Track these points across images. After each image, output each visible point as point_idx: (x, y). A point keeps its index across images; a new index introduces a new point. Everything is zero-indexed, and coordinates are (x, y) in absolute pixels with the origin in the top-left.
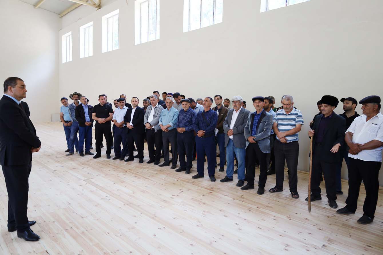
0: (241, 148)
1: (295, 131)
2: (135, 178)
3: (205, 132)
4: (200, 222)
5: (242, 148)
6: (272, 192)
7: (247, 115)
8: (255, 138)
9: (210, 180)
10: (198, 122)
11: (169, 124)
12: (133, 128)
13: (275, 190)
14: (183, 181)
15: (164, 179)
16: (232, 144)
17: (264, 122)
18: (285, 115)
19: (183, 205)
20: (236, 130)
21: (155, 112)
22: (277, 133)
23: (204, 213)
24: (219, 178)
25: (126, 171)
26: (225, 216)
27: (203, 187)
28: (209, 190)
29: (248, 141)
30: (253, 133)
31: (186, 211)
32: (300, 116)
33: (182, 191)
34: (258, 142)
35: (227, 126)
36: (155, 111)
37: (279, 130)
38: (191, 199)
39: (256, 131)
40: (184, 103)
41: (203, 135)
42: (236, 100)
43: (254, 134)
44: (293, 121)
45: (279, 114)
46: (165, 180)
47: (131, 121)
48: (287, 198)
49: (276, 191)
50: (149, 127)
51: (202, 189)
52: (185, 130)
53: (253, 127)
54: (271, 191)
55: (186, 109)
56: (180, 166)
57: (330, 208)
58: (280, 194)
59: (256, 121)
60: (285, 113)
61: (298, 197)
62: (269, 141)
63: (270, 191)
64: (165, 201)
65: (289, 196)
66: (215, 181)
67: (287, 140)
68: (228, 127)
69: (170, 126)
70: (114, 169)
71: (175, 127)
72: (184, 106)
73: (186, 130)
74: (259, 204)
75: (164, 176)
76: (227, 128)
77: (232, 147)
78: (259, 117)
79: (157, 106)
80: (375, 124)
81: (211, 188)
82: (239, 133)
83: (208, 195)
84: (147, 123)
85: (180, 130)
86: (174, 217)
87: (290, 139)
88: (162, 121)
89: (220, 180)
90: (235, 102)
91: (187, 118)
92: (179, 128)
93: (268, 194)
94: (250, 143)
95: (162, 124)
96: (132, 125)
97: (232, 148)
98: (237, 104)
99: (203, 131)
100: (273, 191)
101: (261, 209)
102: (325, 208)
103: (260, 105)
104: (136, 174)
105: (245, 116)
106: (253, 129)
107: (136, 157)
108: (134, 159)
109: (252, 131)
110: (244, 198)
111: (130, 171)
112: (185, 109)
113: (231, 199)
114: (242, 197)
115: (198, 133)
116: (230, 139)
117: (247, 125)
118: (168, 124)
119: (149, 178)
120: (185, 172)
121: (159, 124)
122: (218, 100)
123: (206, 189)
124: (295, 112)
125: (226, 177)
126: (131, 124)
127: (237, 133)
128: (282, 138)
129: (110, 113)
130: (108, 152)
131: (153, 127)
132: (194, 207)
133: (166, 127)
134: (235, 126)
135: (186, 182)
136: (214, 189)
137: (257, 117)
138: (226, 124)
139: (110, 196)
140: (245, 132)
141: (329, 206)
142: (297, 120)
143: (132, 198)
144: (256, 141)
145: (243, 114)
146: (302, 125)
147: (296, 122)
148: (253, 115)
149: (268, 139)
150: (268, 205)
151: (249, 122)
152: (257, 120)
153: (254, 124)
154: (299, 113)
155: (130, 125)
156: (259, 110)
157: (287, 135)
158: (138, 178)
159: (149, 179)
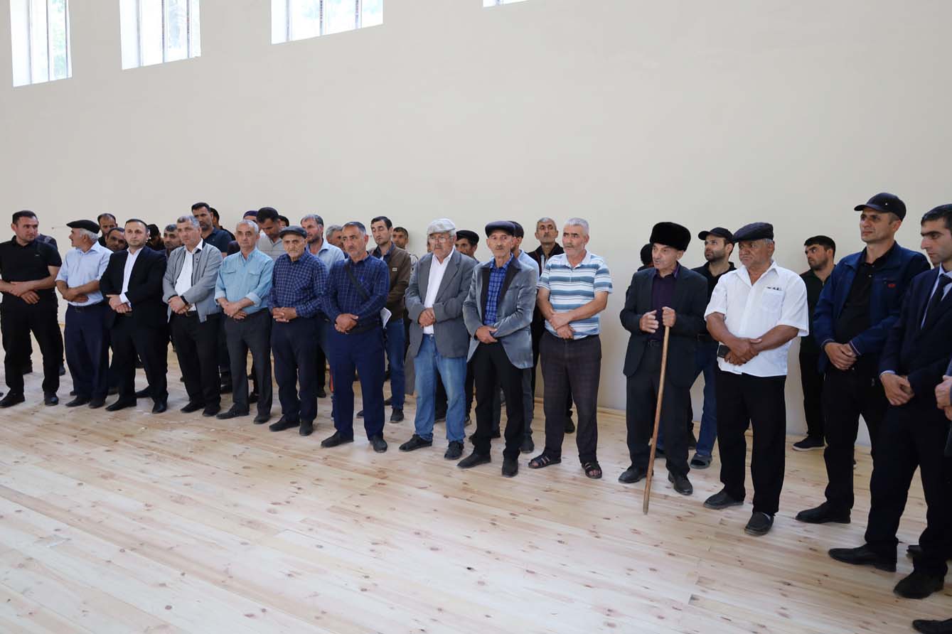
0: (456, 358)
1: (594, 309)
2: (148, 461)
3: (357, 317)
4: (367, 577)
5: (458, 358)
6: (536, 467)
7: (469, 269)
8: (496, 330)
9: (372, 447)
10: (334, 291)
11: (248, 296)
12: (131, 310)
13: (545, 462)
14: (296, 456)
15: (240, 455)
16: (430, 347)
17: (517, 287)
18: (569, 268)
19: (310, 530)
20: (442, 311)
21: (196, 265)
22: (549, 315)
23: (374, 547)
24: (395, 441)
25: (116, 441)
26: (432, 549)
27: (355, 470)
28: (376, 476)
29: (476, 337)
30: (489, 317)
31: (321, 547)
32: (605, 272)
33: (299, 489)
34: (503, 340)
35: (416, 300)
36: (196, 262)
37: (554, 307)
38: (328, 509)
39: (496, 312)
40: (290, 238)
41: (351, 327)
42: (439, 230)
43: (490, 320)
44: (589, 284)
45: (554, 267)
46: (242, 458)
47: (125, 288)
48: (575, 479)
49: (548, 464)
50: (181, 309)
51: (354, 475)
52: (295, 315)
53: (487, 301)
54: (536, 464)
55: (297, 254)
56: (282, 415)
57: (677, 495)
58: (557, 469)
59: (494, 286)
60: (567, 264)
61: (599, 476)
62: (530, 337)
63: (531, 465)
64: (251, 523)
65: (579, 474)
66: (385, 449)
67: (574, 333)
68: (420, 303)
69: (251, 304)
70: (75, 436)
71: (266, 306)
72: (291, 245)
73: (298, 314)
74: (514, 503)
75: (238, 448)
76: (416, 305)
77: (431, 354)
78: (504, 275)
79: (200, 246)
80: (774, 289)
81: (379, 472)
82: (450, 318)
83: (375, 491)
84: (174, 296)
85: (283, 314)
86: (288, 572)
87: (581, 329)
88: (225, 290)
89: (400, 446)
90: (437, 236)
91: (299, 279)
92: (278, 309)
93: (528, 473)
94: (481, 343)
95: (226, 298)
96: (126, 303)
97: (431, 361)
98: (442, 241)
99: (351, 316)
100: (539, 464)
101: (521, 518)
102: (666, 497)
103: (505, 244)
104: (149, 447)
105: (463, 273)
106: (488, 308)
107: (144, 394)
108: (138, 400)
109: (484, 312)
110: (472, 491)
111: (127, 438)
112: (292, 255)
113: (440, 497)
114: (465, 488)
115: (337, 320)
116: (425, 336)
117: (471, 295)
118: (245, 298)
119: (193, 456)
120: (297, 429)
121: (215, 298)
122: (379, 230)
123: (366, 474)
124: (592, 262)
125: (414, 435)
126: (123, 298)
127: (446, 318)
128: (563, 326)
129: (51, 268)
130: (50, 387)
131: (193, 308)
132: (340, 532)
133: (237, 306)
134: (437, 301)
135: (306, 458)
136: (388, 474)
137: (497, 275)
138: (413, 296)
139: (68, 527)
140: (465, 317)
141: (675, 492)
142: (596, 282)
143: (145, 526)
144: (498, 339)
145: (458, 268)
146: (608, 293)
147: (594, 287)
148: (486, 271)
149: (527, 333)
150: (537, 504)
151: (475, 288)
152: (498, 282)
153: (490, 293)
154: (601, 264)
155: (121, 301)
156: (503, 257)
157: (574, 318)
158: (159, 459)
159: (193, 460)
